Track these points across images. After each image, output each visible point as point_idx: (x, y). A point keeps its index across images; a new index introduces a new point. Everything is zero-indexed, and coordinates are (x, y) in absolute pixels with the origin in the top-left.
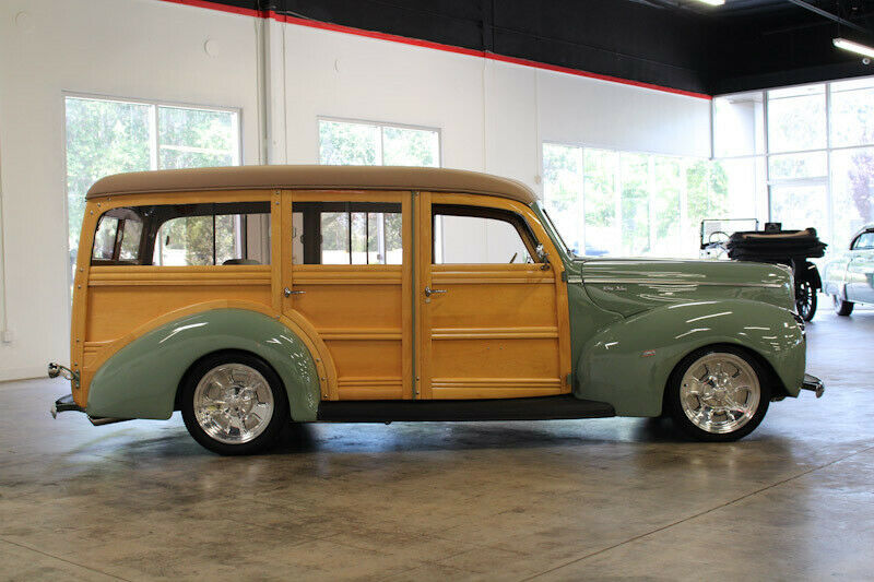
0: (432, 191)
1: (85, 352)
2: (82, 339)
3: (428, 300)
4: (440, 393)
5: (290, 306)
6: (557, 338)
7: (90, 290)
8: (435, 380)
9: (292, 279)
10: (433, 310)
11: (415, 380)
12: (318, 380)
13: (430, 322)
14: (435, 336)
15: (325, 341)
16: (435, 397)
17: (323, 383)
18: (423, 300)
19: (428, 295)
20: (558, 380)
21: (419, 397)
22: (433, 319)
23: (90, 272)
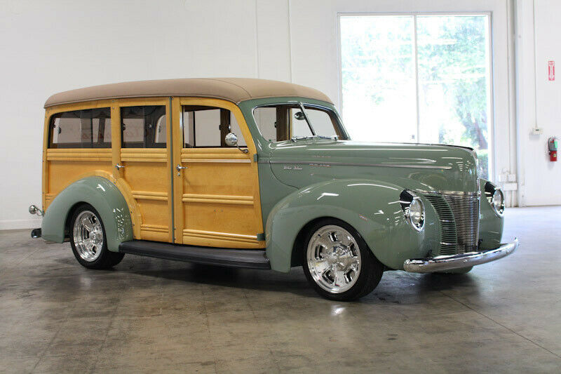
0: (180, 97)
1: (46, 199)
2: (45, 192)
3: (179, 173)
4: (187, 240)
5: (119, 175)
6: (252, 205)
7: (48, 163)
8: (185, 230)
9: (121, 158)
10: (183, 181)
11: (174, 229)
12: (132, 225)
13: (181, 189)
14: (184, 199)
15: (136, 199)
16: (184, 243)
17: (134, 228)
18: (177, 174)
19: (179, 170)
20: (256, 237)
21: (176, 242)
22: (184, 187)
23: (47, 153)
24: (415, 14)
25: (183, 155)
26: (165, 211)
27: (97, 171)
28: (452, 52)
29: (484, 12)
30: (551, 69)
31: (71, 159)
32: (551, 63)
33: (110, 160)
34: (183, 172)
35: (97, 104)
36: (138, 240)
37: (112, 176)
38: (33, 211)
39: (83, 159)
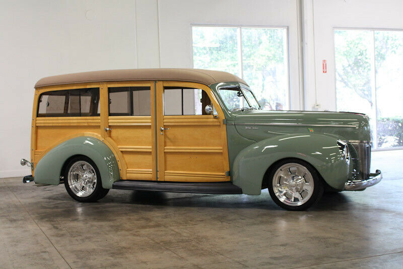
0: (163, 81)
1: (35, 154)
2: (34, 149)
3: (162, 133)
4: (168, 178)
5: (107, 135)
6: (221, 153)
7: (37, 128)
8: (166, 172)
9: (108, 123)
10: (165, 138)
11: (157, 171)
12: (118, 170)
13: (163, 144)
14: (166, 150)
15: (122, 152)
16: (166, 180)
17: (121, 172)
18: (160, 133)
19: (162, 130)
20: (224, 174)
21: (159, 180)
22: (165, 142)
23: (36, 120)
24: (240, 26)
25: (165, 120)
26: (149, 159)
27: (85, 133)
28: (219, 52)
29: (283, 27)
30: (325, 65)
31: (60, 125)
32: (324, 61)
33: (99, 124)
34: (165, 132)
35: (87, 85)
36: (125, 180)
37: (100, 136)
38: (24, 163)
39: (72, 124)
